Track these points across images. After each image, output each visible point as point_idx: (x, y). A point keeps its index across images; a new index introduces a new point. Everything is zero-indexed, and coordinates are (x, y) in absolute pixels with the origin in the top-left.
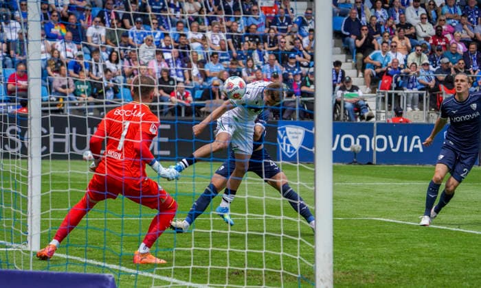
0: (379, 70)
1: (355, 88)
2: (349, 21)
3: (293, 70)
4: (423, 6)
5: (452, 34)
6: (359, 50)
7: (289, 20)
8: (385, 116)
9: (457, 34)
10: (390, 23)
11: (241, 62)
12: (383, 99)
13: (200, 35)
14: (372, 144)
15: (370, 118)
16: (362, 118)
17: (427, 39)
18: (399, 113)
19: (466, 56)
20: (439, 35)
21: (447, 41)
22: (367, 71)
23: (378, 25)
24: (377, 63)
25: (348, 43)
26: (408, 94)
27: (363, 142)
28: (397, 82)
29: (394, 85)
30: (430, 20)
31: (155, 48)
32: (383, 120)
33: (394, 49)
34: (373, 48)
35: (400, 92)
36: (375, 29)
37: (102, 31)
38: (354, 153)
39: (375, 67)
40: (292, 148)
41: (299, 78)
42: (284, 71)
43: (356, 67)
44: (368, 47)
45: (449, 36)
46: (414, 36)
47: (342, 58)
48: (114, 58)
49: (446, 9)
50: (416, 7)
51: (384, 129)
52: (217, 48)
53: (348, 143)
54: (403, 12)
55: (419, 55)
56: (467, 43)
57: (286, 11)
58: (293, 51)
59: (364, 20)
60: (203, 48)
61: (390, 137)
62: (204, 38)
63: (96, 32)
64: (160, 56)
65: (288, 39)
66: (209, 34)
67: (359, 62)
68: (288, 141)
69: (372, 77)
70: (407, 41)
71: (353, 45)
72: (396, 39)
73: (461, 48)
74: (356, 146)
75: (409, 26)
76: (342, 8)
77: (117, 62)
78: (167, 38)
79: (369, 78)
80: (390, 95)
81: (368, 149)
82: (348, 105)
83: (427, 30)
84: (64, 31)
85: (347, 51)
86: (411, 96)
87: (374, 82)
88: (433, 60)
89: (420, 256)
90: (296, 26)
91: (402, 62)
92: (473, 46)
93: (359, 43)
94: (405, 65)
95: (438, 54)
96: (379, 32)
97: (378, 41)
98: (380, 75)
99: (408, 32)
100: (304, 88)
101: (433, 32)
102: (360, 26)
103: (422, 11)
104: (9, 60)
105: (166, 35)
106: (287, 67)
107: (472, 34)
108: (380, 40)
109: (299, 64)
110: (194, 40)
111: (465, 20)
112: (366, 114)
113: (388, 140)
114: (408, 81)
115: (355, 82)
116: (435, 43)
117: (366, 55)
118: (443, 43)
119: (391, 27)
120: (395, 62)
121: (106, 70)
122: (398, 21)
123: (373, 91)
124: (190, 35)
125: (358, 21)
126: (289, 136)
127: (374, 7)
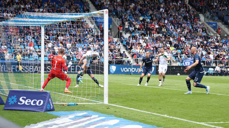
0: (133, 54)
1: (128, 57)
2: (127, 42)
3: (114, 53)
4: (144, 39)
5: (150, 45)
6: (129, 49)
7: (113, 42)
8: (135, 64)
9: (151, 45)
10: (136, 43)
11: (102, 52)
12: (134, 60)
13: (93, 46)
14: (131, 70)
15: (131, 64)
16: (129, 64)
17: (144, 47)
18: (138, 63)
19: (153, 50)
20: (147, 46)
21: (149, 47)
22: (131, 54)
23: (134, 43)
24: (133, 52)
25: (127, 47)
26: (140, 59)
27: (129, 69)
28: (138, 56)
29: (137, 57)
30: (145, 42)
31: (82, 48)
32: (134, 65)
33: (137, 49)
34: (132, 48)
35: (138, 58)
36: (133, 44)
37: (70, 45)
38: (127, 72)
39: (133, 53)
40: (113, 71)
41: (115, 55)
42: (112, 54)
43: (128, 53)
44: (131, 48)
45: (149, 46)
46: (141, 46)
47: (125, 51)
48: (73, 51)
49: (149, 40)
50: (142, 39)
51: (134, 66)
52: (96, 48)
53: (126, 70)
54: (139, 41)
55: (143, 50)
56: (153, 48)
57: (113, 40)
58: (114, 49)
59: (130, 42)
60: (93, 48)
61: (136, 69)
62: (94, 46)
63: (69, 45)
64: (83, 50)
65: (113, 46)
66: (94, 45)
67: (129, 51)
68: (112, 69)
69: (132, 55)
70: (140, 47)
71: (128, 48)
72: (137, 46)
73: (152, 49)
74: (128, 70)
75: (140, 44)
76: (125, 40)
77: (73, 52)
78: (85, 46)
79: (131, 55)
80: (136, 59)
81: (130, 71)
82: (126, 61)
83: (144, 45)
84: (62, 45)
85: (126, 49)
86: (141, 59)
87: (132, 56)
88: (146, 51)
89: (134, 91)
90: (115, 44)
91: (139, 52)
92: (155, 48)
93: (129, 47)
94: (140, 52)
95: (147, 50)
96: (134, 45)
97: (133, 47)
98: (134, 55)
99: (140, 45)
100: (116, 57)
101: (146, 45)
102: (130, 43)
103: (143, 40)
104: (49, 51)
105: (85, 45)
106: (112, 53)
107: (154, 46)
108: (134, 47)
109: (115, 52)
110: (91, 47)
111: (153, 42)
112: (130, 64)
113: (135, 69)
114: (140, 56)
115: (128, 56)
116: (146, 47)
117: (131, 50)
118: (148, 48)
119: (136, 44)
120: (137, 52)
121: (71, 54)
122: (138, 43)
123: (132, 58)
124: (90, 45)
125: (129, 43)
126: (112, 68)
127: (133, 39)
